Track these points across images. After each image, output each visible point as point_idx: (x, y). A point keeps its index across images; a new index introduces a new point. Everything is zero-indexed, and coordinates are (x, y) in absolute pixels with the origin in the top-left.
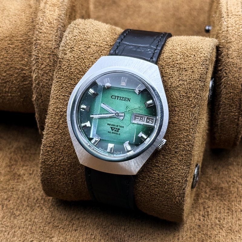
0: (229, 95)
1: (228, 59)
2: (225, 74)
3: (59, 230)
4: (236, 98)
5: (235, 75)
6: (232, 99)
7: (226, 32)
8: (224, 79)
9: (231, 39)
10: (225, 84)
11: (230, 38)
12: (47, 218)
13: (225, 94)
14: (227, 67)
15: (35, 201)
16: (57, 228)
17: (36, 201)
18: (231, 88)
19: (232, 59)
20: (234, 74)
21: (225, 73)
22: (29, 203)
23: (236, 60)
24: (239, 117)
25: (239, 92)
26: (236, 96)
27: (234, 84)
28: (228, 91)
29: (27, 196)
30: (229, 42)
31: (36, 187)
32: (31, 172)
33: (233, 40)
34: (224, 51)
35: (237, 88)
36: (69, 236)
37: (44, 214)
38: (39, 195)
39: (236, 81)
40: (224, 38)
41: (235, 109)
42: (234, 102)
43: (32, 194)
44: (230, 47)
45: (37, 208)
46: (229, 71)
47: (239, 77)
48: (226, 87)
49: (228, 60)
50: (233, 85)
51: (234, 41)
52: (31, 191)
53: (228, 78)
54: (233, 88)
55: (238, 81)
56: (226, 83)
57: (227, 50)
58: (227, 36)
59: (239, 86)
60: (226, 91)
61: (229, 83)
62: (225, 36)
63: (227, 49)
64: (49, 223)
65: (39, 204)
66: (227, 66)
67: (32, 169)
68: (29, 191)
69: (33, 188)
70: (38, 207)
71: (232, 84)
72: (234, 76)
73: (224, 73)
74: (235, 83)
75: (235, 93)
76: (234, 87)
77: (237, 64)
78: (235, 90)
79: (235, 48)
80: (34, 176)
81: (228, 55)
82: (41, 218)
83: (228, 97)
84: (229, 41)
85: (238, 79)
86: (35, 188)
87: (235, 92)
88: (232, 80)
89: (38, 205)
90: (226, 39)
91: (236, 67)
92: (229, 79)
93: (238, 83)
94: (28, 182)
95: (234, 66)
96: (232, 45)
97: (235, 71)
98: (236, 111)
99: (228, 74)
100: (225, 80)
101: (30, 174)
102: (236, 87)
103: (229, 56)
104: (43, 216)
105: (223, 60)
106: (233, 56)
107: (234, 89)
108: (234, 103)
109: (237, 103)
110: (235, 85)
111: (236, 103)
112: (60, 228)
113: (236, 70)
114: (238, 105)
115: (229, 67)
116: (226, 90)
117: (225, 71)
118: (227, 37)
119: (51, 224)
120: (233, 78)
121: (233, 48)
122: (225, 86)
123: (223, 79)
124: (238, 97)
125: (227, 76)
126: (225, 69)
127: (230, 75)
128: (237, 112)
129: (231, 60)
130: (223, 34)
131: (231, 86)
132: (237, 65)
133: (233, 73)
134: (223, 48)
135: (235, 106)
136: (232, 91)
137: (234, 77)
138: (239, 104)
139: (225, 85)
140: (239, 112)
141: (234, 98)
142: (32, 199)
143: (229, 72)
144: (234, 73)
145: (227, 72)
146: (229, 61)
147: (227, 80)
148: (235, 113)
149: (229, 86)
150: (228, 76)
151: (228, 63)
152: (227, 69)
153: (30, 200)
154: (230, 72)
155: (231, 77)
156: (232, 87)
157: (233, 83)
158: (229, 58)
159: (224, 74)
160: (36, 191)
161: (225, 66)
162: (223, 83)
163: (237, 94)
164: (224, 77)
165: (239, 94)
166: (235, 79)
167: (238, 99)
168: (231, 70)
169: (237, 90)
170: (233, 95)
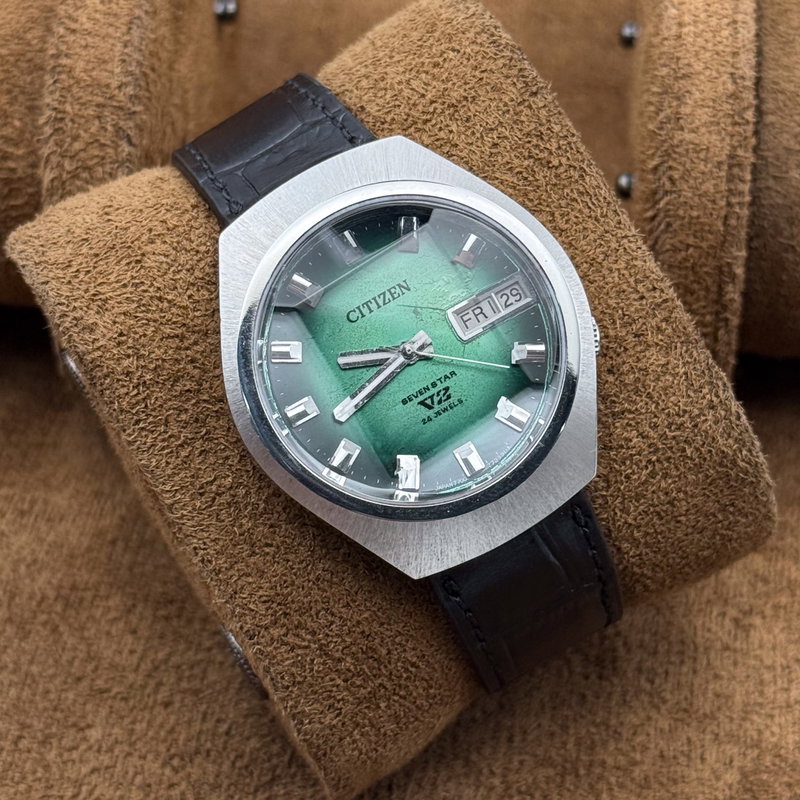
0: (683, 254)
1: (680, 132)
2: (668, 185)
3: (109, 702)
4: (705, 265)
5: (703, 188)
6: (693, 268)
7: (672, 42)
8: (666, 199)
9: (689, 65)
10: (669, 216)
11: (686, 61)
12: (71, 663)
13: (667, 251)
14: (675, 160)
15: (34, 603)
16: (105, 695)
17: (39, 604)
18: (690, 229)
19: (693, 131)
20: (701, 184)
21: (671, 179)
22: (16, 610)
23: (707, 135)
24: (717, 329)
25: (715, 244)
26: (706, 259)
27: (698, 217)
28: (681, 242)
29: (8, 588)
30: (684, 76)
31: (41, 556)
32: (26, 507)
33: (696, 67)
34: (666, 104)
35: (710, 232)
36: (144, 725)
37: (63, 649)
38: (50, 583)
39: (705, 207)
40: (668, 63)
41: (703, 303)
42: (700, 278)
43: (27, 581)
44: (688, 92)
45: (40, 628)
46: (680, 172)
47: (717, 192)
48: (671, 229)
49: (678, 136)
50: (694, 221)
51: (700, 73)
52: (23, 569)
53: (680, 196)
54: (696, 231)
55: (713, 209)
56: (671, 213)
57: (675, 104)
58: (676, 54)
59: (716, 226)
60: (672, 241)
61: (681, 212)
62: (670, 53)
63: (678, 98)
64: (79, 679)
65: (49, 613)
66: (674, 156)
67: (28, 498)
68: (14, 571)
69: (29, 559)
70: (44, 624)
71: (691, 218)
72: (698, 189)
73: (665, 179)
74: (701, 213)
75: (701, 248)
76: (698, 227)
77: (708, 149)
78: (702, 238)
79: (705, 94)
80: (36, 519)
81: (679, 119)
82: (51, 661)
83: (680, 263)
84: (683, 71)
85: (714, 202)
86: (35, 561)
87: (704, 245)
88: (692, 203)
89: (43, 617)
90: (673, 66)
91: (706, 160)
92: (682, 199)
93: (711, 214)
94: (13, 539)
95: (698, 158)
96: (692, 84)
97: (703, 173)
98: (709, 309)
99: (677, 183)
100: (667, 204)
101: (22, 513)
102: (707, 228)
103: (681, 121)
104: (60, 656)
105: (660, 135)
106: (697, 123)
107: (699, 234)
108: (699, 283)
109: (709, 281)
110: (702, 220)
111: (704, 280)
112: (114, 698)
113: (706, 170)
114: (714, 289)
115: (683, 159)
116: (671, 238)
117: (670, 173)
118: (678, 59)
119: (85, 683)
120: (696, 199)
121: (697, 95)
122: (669, 225)
123: (661, 199)
124: (712, 262)
125: (675, 192)
126: (670, 168)
127: (685, 187)
128: (711, 313)
129: (688, 136)
130: (665, 49)
131: (690, 223)
132: (711, 154)
133: (696, 179)
134: (664, 96)
135: (702, 293)
136: (691, 240)
137: (700, 195)
138: (715, 285)
139: (668, 219)
140: (717, 313)
141: (701, 266)
142: (25, 596)
143: (682, 178)
144: (700, 180)
145: (676, 176)
146: (681, 141)
147: (674, 205)
148: (703, 315)
149: (682, 225)
150: (680, 191)
151: (677, 146)
152: (674, 165)
153: (17, 600)
154: (686, 177)
155: (690, 195)
156: (693, 228)
157: (695, 213)
158: (682, 129)
159: (664, 184)
160: (39, 571)
161: (669, 155)
162: (662, 215)
163: (711, 251)
164: (666, 193)
165: (716, 252)
166: (704, 199)
167: (714, 269)
168: (688, 171)
169: (710, 236)
170: (696, 255)
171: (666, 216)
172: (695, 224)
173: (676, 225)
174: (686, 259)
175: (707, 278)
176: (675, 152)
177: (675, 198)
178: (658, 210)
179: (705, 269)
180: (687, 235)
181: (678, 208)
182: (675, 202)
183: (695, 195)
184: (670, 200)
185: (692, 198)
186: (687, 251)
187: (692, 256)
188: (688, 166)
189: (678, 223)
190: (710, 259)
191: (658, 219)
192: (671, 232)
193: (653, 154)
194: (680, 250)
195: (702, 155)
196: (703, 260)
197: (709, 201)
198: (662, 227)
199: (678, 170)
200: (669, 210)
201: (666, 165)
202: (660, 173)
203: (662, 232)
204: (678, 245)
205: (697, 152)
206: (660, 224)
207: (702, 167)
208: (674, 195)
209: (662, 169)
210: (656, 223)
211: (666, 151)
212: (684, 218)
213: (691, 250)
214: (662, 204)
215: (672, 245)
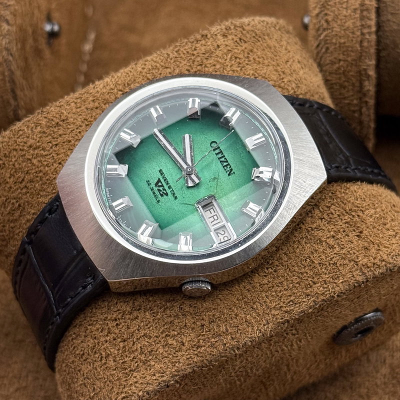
0: (337, 65)
2: (325, 25)
4: (351, 71)
5: (347, 24)
6: (344, 73)
8: (325, 33)
10: (327, 44)
13: (328, 64)
14: (328, 9)
18: (340, 50)
20: (345, 23)
21: (327, 21)
24: (361, 108)
25: (355, 58)
26: (351, 67)
27: (344, 43)
28: (335, 58)
35: (352, 51)
39: (348, 37)
41: (351, 93)
42: (348, 79)
46: (332, 16)
47: (355, 27)
48: (329, 51)
50: (342, 45)
53: (333, 31)
54: (344, 51)
55: (353, 37)
56: (328, 41)
59: (356, 47)
60: (330, 58)
61: (334, 41)
71: (340, 43)
72: (343, 26)
73: (323, 22)
74: (346, 40)
75: (347, 61)
76: (345, 49)
78: (348, 54)
83: (336, 71)
85: (353, 33)
87: (349, 59)
88: (340, 35)
91: (346, 8)
92: (334, 33)
93: (352, 40)
95: (342, 7)
97: (345, 16)
98: (355, 97)
99: (331, 23)
100: (326, 36)
102: (350, 49)
107: (345, 53)
108: (348, 82)
110: (347, 44)
111: (351, 80)
113: (348, 14)
114: (357, 84)
115: (334, 9)
116: (329, 57)
117: (326, 17)
120: (343, 32)
122: (327, 49)
123: (321, 34)
124: (354, 69)
125: (330, 29)
126: (326, 14)
127: (335, 25)
128: (357, 99)
131: (340, 47)
132: (349, 5)
133: (341, 20)
135: (350, 87)
136: (341, 57)
137: (344, 30)
138: (358, 82)
139: (327, 45)
140: (360, 99)
141: (348, 72)
143: (333, 20)
144: (344, 21)
145: (330, 19)
148: (352, 100)
149: (335, 48)
150: (333, 28)
152: (328, 12)
154: (336, 20)
155: (338, 30)
157: (342, 41)
159: (323, 25)
161: (324, 7)
162: (323, 43)
163: (353, 62)
164: (324, 30)
165: (357, 63)
166: (347, 32)
167: (357, 73)
168: (336, 15)
169: (352, 54)
170: (345, 65)
171: (326, 43)
172: (343, 47)
173: (332, 48)
174: (339, 68)
175: (353, 79)
176: (328, 5)
177: (330, 33)
178: (321, 40)
179: (351, 73)
180: (339, 54)
181: (332, 39)
182: (330, 35)
183: (341, 30)
184: (328, 34)
185: (340, 32)
186: (339, 63)
187: (342, 66)
188: (336, 13)
189: (333, 47)
190: (354, 67)
191: (321, 46)
192: (329, 53)
193: (316, 7)
194: (335, 63)
195: (344, 6)
196: (349, 68)
197: (350, 32)
198: (324, 50)
199: (330, 15)
200: (327, 40)
201: (323, 13)
202: (320, 18)
203: (324, 53)
204: (334, 60)
205: (342, 4)
206: (322, 48)
207: (344, 12)
208: (330, 31)
209: (321, 15)
210: (320, 48)
211: (322, 4)
212: (336, 44)
213: (342, 63)
214: (322, 37)
215: (330, 60)
